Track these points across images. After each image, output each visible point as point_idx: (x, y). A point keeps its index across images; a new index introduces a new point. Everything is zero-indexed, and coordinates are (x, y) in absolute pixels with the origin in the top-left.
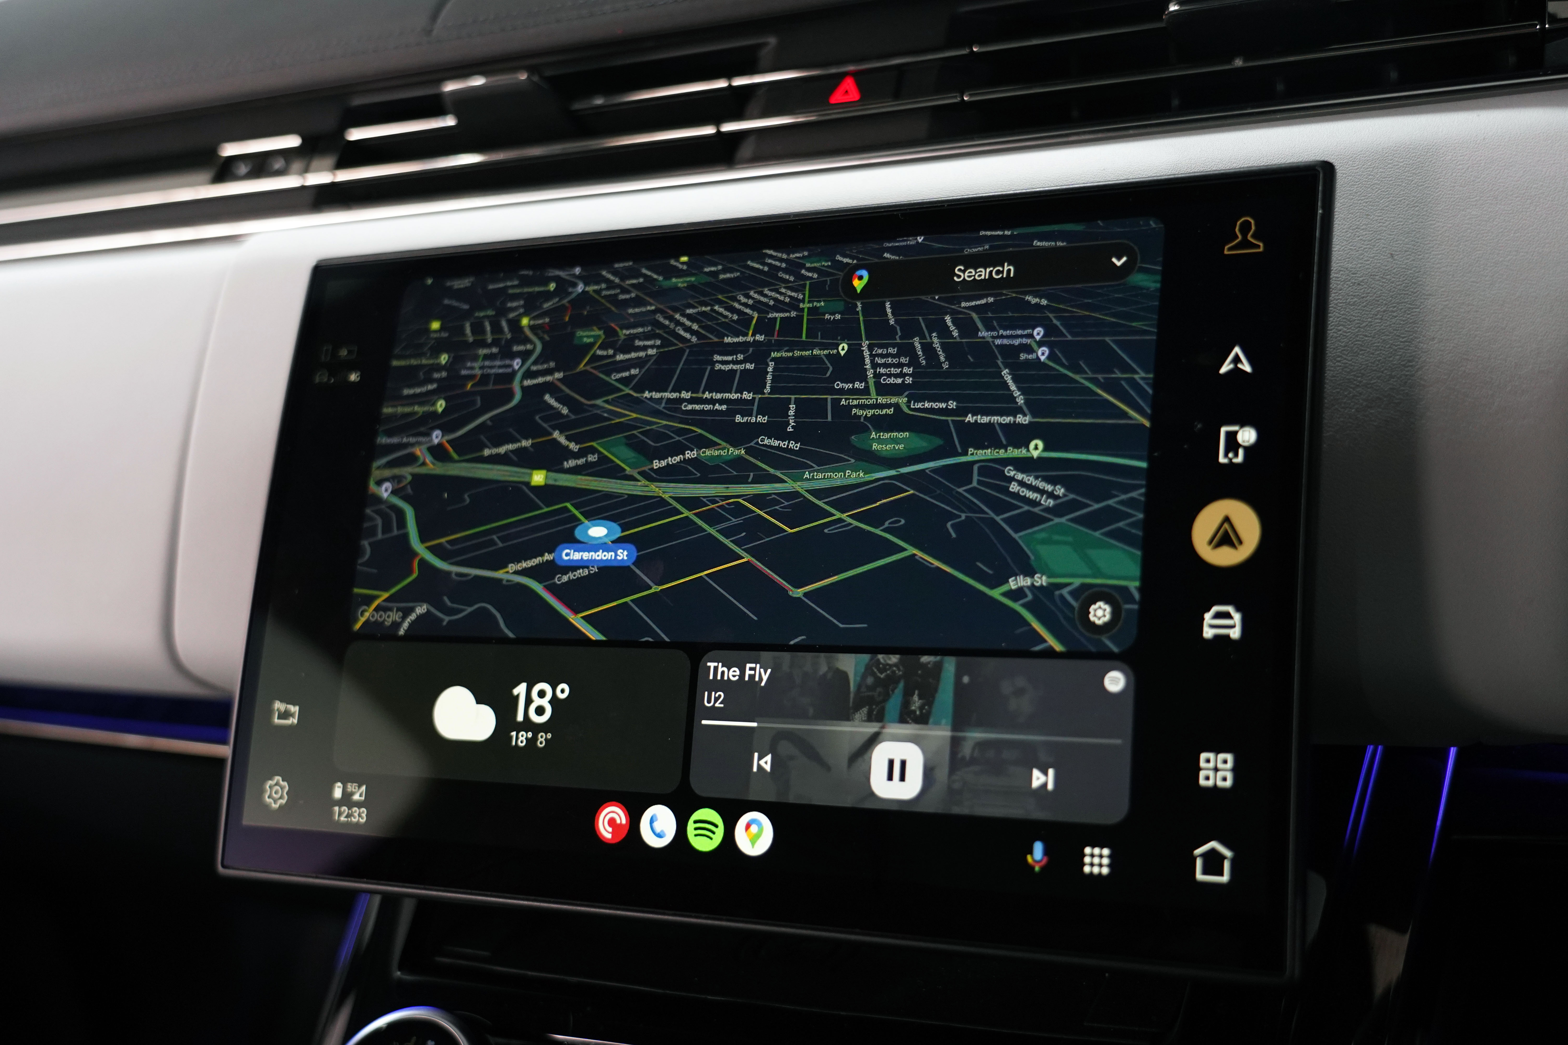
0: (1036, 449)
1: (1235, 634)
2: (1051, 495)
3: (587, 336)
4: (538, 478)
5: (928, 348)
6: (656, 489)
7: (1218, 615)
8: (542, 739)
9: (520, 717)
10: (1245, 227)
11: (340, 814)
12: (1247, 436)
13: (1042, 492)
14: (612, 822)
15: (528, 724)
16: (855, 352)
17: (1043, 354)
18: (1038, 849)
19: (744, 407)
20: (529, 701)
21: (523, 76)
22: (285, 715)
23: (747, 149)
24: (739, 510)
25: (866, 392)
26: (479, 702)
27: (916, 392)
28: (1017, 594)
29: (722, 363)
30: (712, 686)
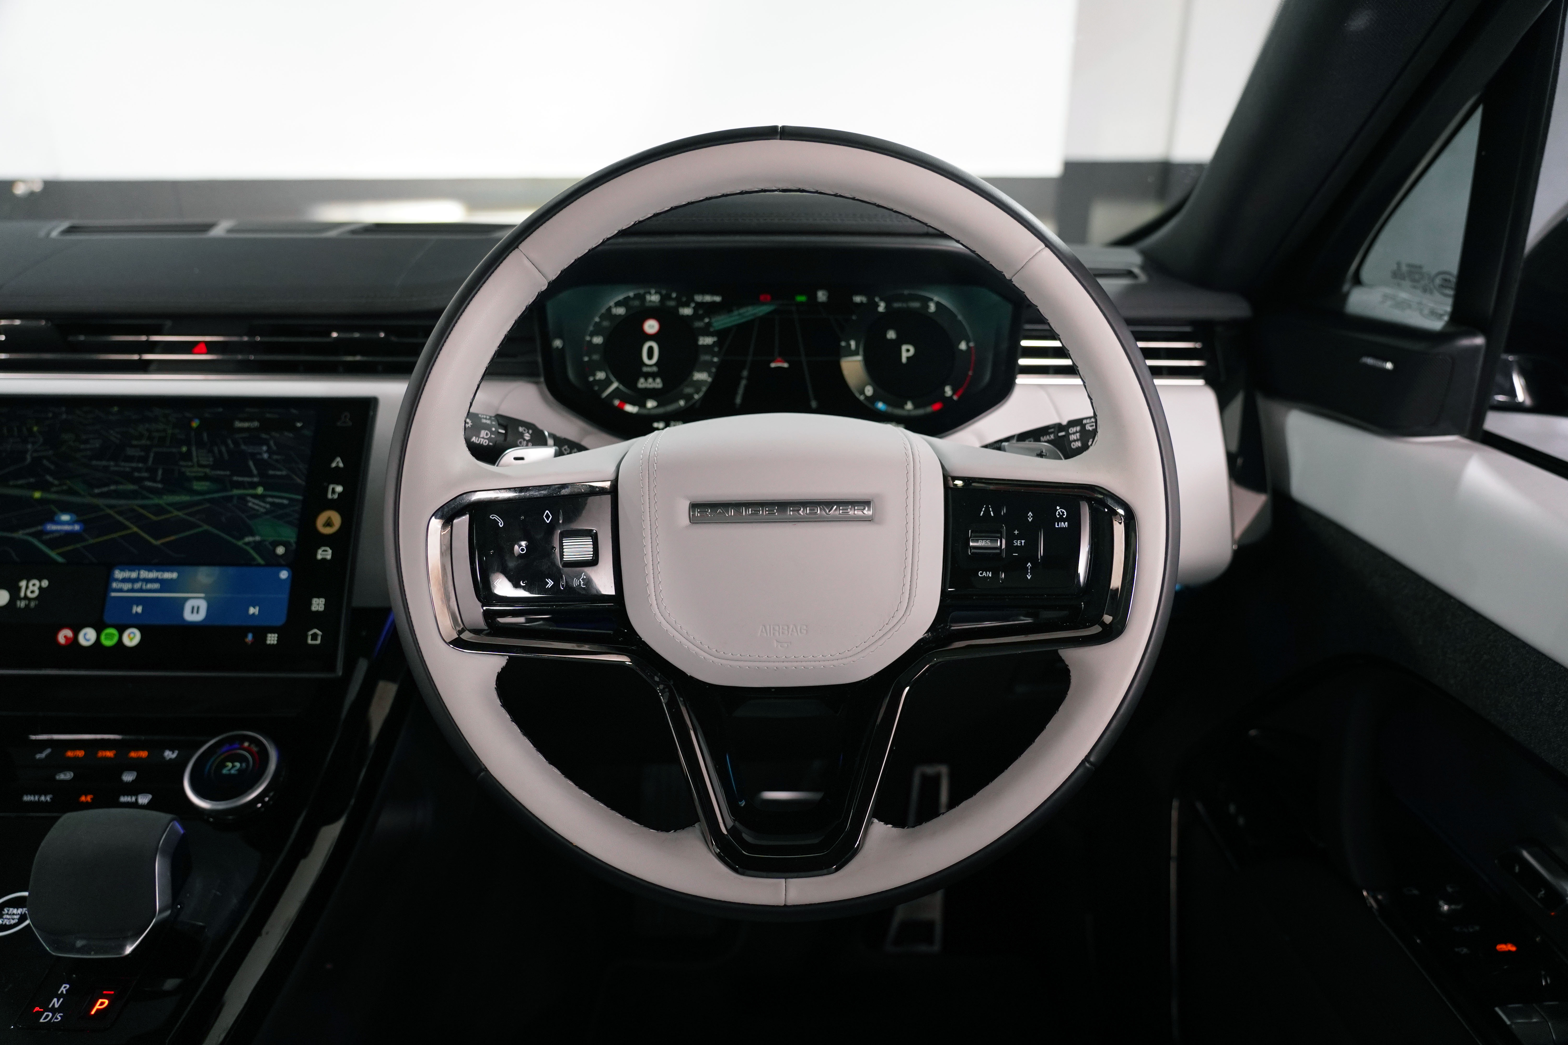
0: (260, 490)
1: (329, 557)
2: (264, 508)
3: (65, 436)
4: (37, 495)
5: (220, 452)
6: (96, 501)
7: (323, 551)
8: (33, 604)
9: (22, 594)
10: (345, 417)
12: (339, 489)
13: (261, 506)
14: (65, 637)
15: (26, 597)
16: (189, 451)
17: (266, 456)
18: (250, 636)
19: (139, 470)
20: (27, 587)
21: (43, 323)
23: (153, 367)
24: (133, 510)
25: (192, 466)
27: (214, 467)
28: (248, 544)
29: (130, 452)
30: (117, 580)
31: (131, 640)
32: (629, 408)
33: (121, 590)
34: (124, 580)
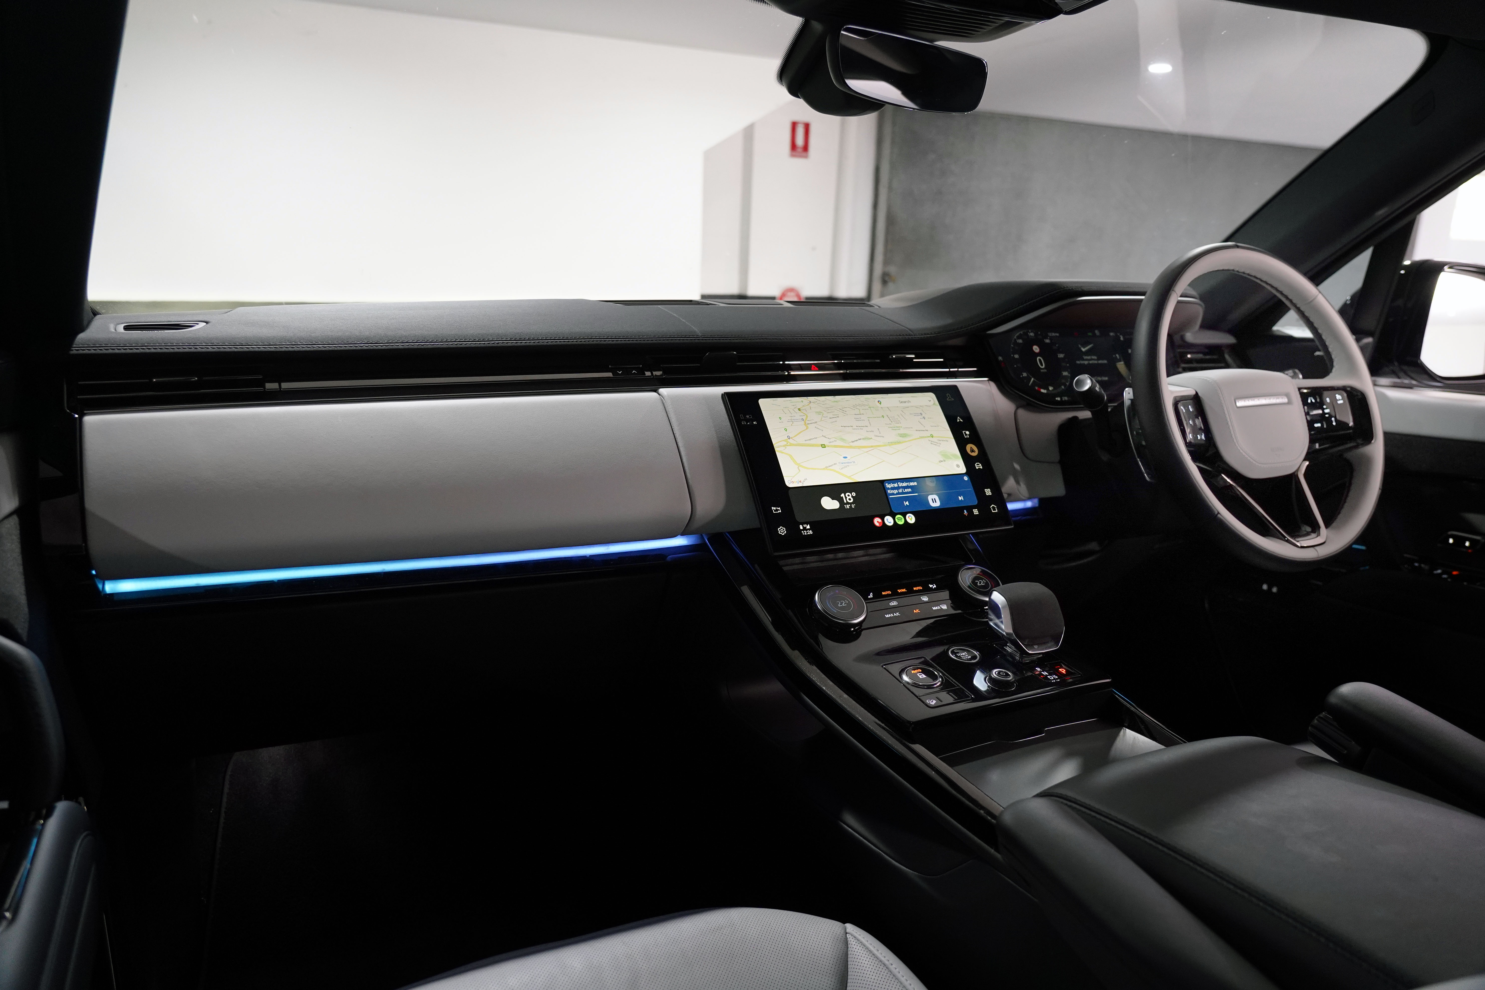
1: (981, 468)
7: (977, 465)
8: (853, 506)
9: (845, 502)
10: (949, 395)
11: (804, 533)
12: (968, 433)
14: (878, 522)
15: (848, 503)
18: (965, 511)
20: (846, 498)
21: (735, 353)
22: (777, 510)
26: (833, 499)
30: (889, 489)
31: (911, 520)
32: (1043, 391)
33: (893, 494)
34: (893, 489)
